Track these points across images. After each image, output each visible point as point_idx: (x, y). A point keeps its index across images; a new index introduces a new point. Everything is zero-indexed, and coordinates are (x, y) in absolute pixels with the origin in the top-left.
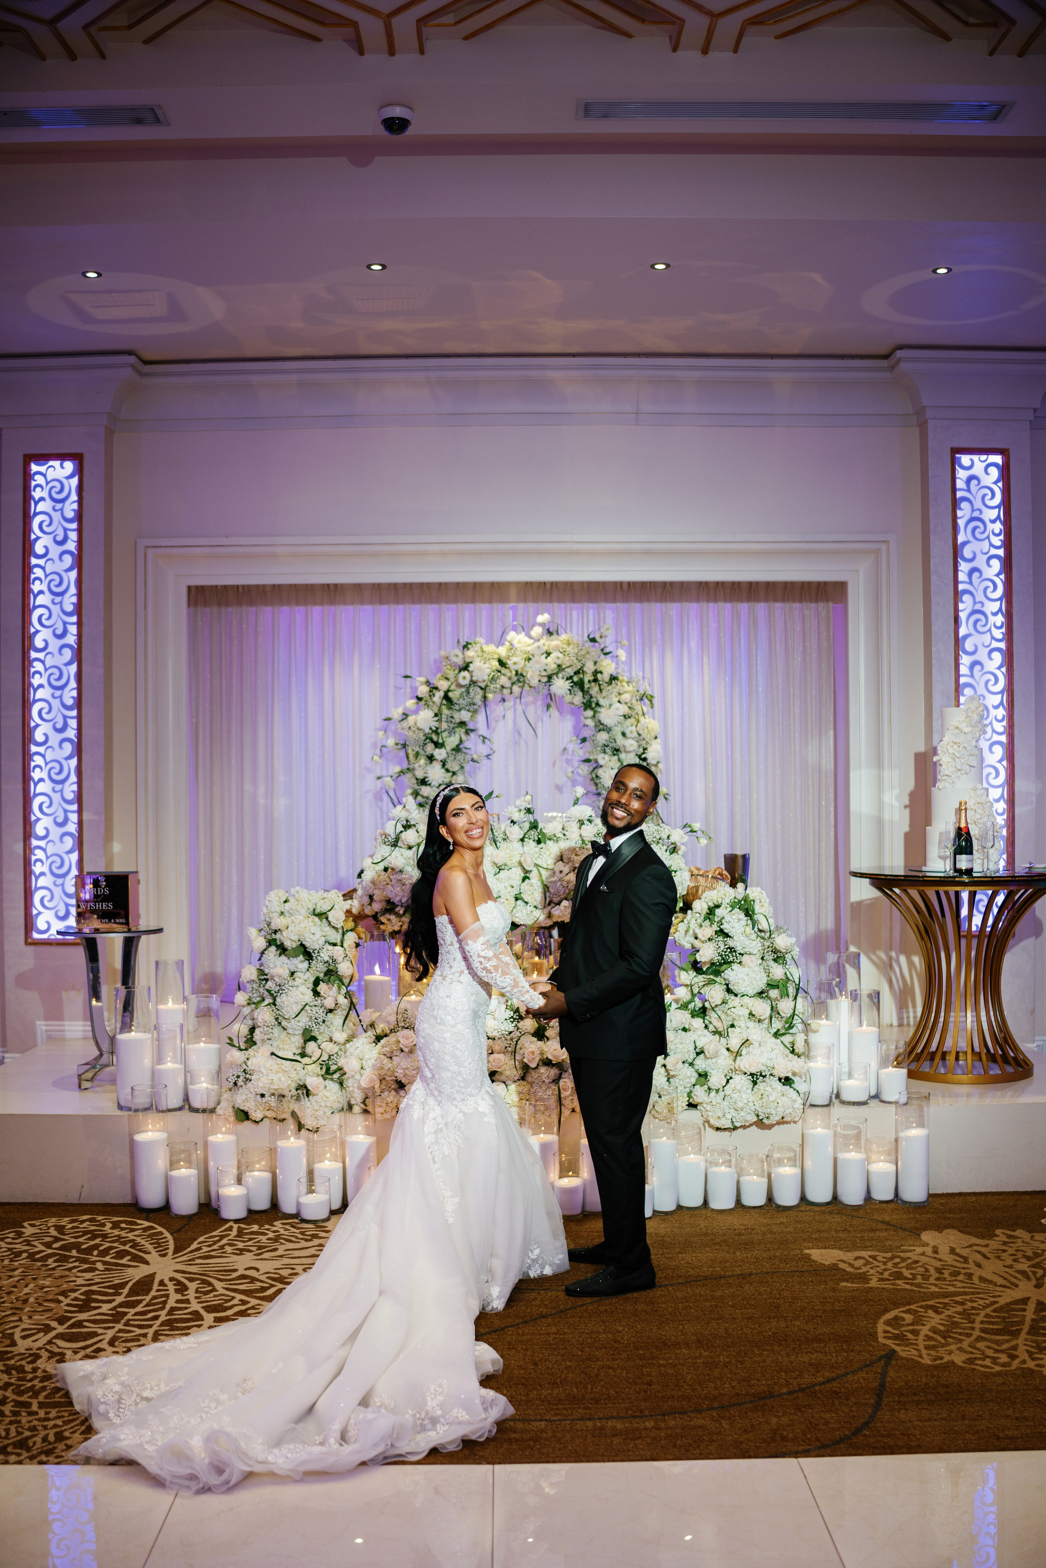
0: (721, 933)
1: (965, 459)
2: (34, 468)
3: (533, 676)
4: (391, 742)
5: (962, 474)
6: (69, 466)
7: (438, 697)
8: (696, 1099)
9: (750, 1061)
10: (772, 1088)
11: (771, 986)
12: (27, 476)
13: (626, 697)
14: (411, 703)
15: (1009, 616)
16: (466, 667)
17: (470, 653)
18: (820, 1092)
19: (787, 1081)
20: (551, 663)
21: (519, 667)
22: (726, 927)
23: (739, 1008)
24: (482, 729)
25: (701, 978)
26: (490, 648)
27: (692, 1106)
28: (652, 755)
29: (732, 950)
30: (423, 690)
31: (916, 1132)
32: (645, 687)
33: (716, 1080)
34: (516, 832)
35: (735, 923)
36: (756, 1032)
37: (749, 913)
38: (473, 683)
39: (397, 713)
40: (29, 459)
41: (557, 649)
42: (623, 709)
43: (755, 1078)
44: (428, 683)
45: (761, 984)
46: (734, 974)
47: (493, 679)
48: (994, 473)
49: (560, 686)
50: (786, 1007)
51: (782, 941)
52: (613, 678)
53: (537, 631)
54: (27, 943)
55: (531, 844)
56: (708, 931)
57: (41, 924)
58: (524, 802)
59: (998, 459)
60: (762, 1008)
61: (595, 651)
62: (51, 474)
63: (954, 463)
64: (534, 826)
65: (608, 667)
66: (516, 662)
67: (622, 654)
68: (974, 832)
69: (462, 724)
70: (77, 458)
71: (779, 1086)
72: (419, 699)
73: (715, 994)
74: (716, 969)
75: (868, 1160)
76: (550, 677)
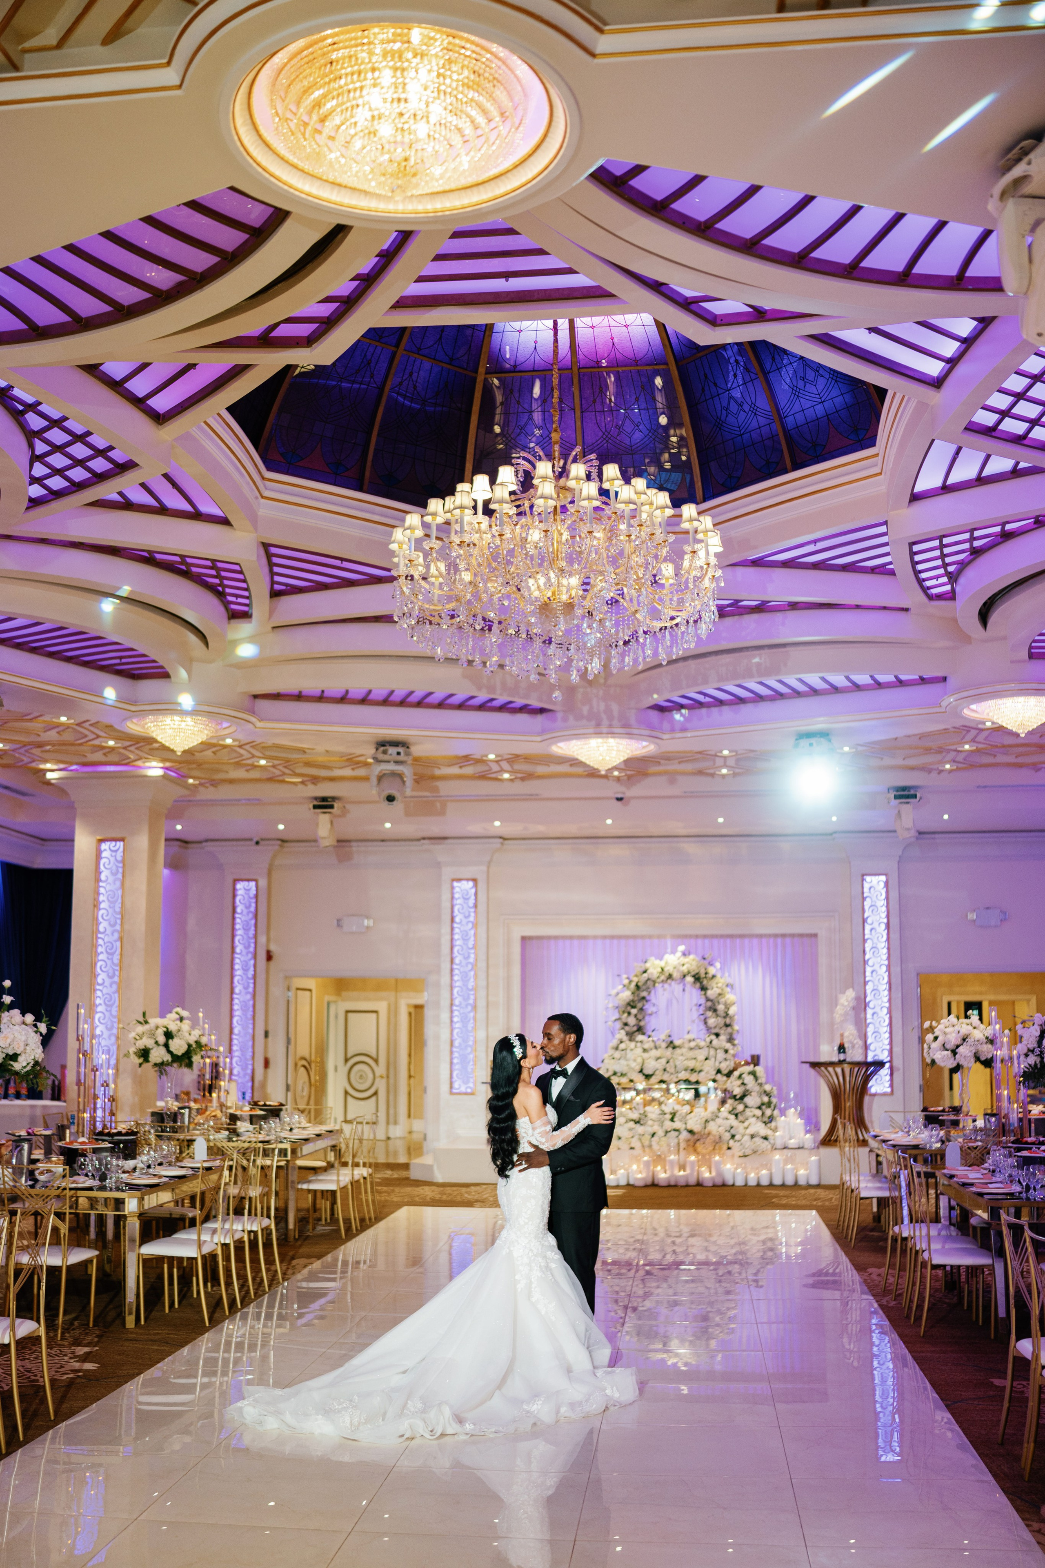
0: (743, 1084)
1: (868, 878)
2: (455, 884)
3: (676, 975)
4: (611, 1005)
5: (866, 886)
6: (471, 884)
7: (633, 985)
8: (730, 1146)
9: (750, 1131)
10: (757, 1140)
11: (763, 1104)
12: (453, 888)
13: (720, 985)
14: (620, 987)
15: (888, 949)
16: (645, 972)
17: (648, 965)
18: (779, 1144)
19: (766, 1138)
20: (685, 969)
21: (671, 972)
22: (745, 1082)
23: (748, 1112)
24: (653, 1000)
25: (737, 1102)
26: (657, 962)
27: (729, 1148)
28: (731, 1011)
29: (748, 1091)
30: (626, 982)
31: (813, 1158)
32: (729, 981)
33: (737, 1137)
34: (664, 1045)
35: (749, 1079)
36: (753, 1120)
37: (756, 1078)
38: (648, 979)
39: (614, 992)
40: (453, 880)
41: (688, 963)
42: (718, 991)
43: (752, 1137)
44: (628, 978)
45: (759, 1103)
46: (747, 1100)
47: (658, 977)
48: (882, 885)
49: (690, 979)
50: (768, 1112)
51: (768, 1087)
52: (714, 976)
53: (679, 954)
54: (451, 1093)
55: (670, 1049)
56: (739, 1082)
57: (456, 1085)
58: (667, 1032)
59: (883, 878)
60: (758, 1113)
61: (706, 962)
62: (463, 887)
63: (863, 880)
64: (671, 1042)
65: (712, 971)
66: (669, 969)
67: (718, 965)
68: (846, 1045)
69: (644, 998)
70: (475, 880)
71: (762, 1140)
72: (624, 986)
73: (740, 1107)
74: (742, 1098)
75: (797, 1169)
76: (684, 976)
